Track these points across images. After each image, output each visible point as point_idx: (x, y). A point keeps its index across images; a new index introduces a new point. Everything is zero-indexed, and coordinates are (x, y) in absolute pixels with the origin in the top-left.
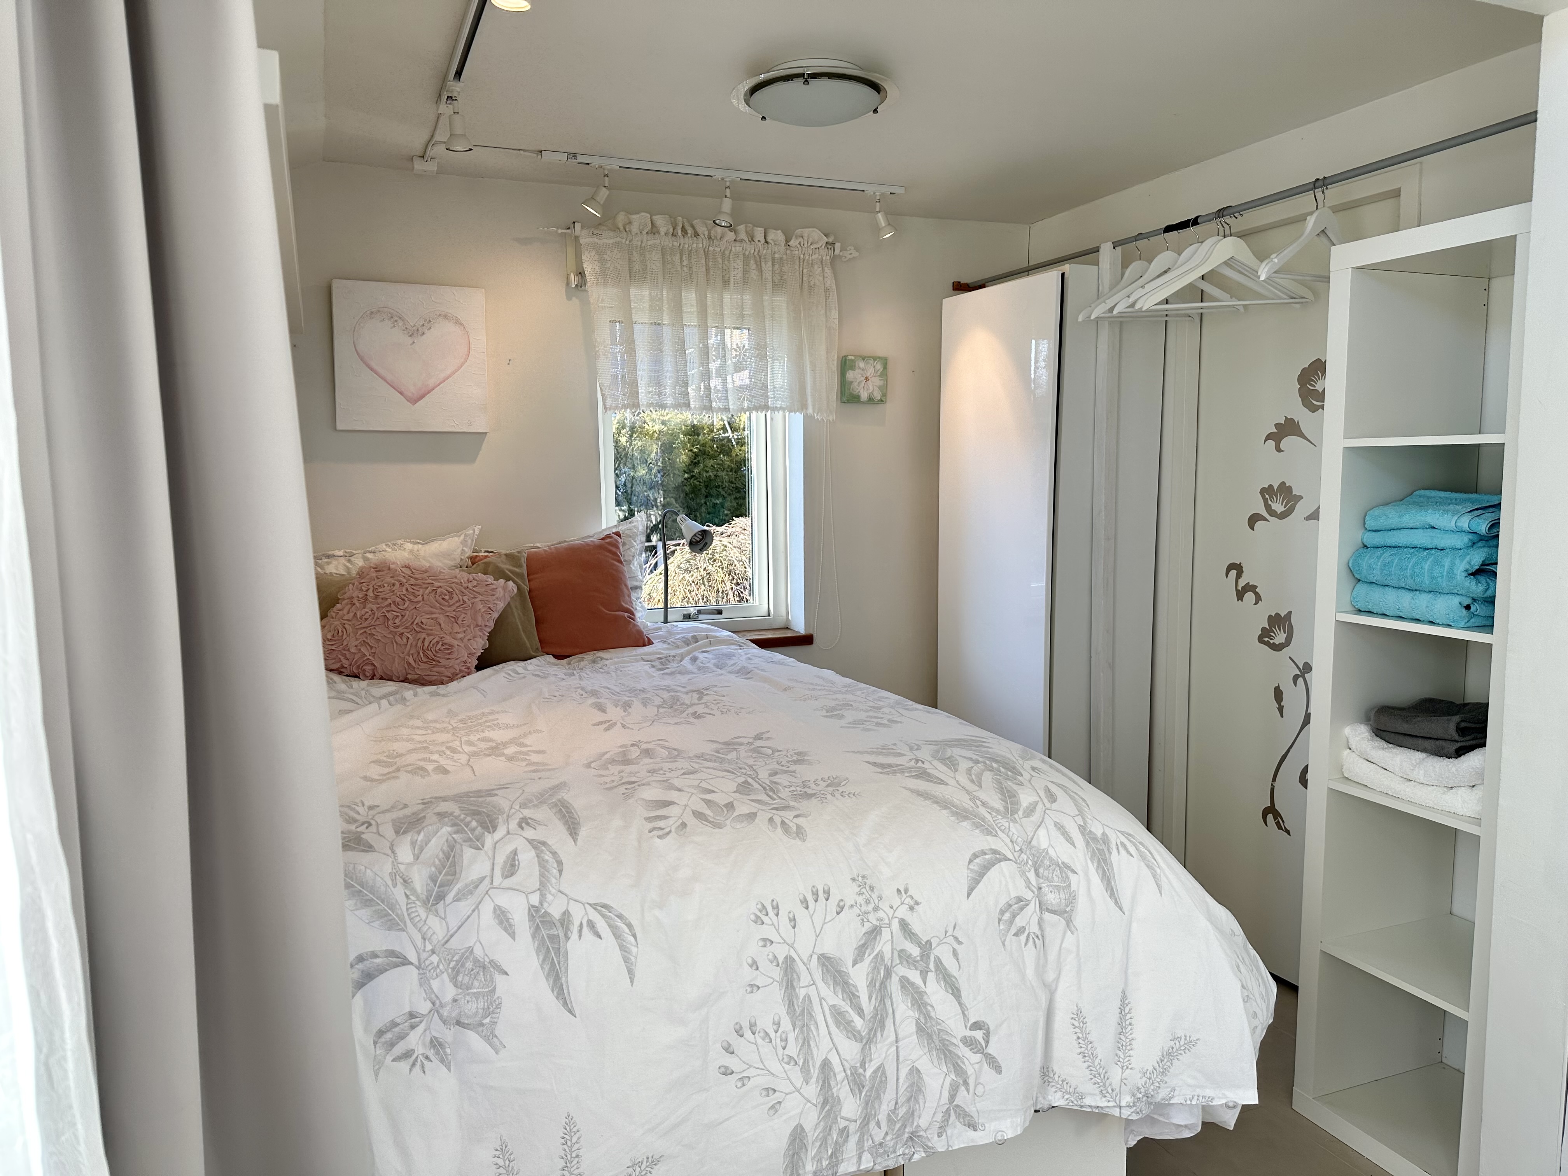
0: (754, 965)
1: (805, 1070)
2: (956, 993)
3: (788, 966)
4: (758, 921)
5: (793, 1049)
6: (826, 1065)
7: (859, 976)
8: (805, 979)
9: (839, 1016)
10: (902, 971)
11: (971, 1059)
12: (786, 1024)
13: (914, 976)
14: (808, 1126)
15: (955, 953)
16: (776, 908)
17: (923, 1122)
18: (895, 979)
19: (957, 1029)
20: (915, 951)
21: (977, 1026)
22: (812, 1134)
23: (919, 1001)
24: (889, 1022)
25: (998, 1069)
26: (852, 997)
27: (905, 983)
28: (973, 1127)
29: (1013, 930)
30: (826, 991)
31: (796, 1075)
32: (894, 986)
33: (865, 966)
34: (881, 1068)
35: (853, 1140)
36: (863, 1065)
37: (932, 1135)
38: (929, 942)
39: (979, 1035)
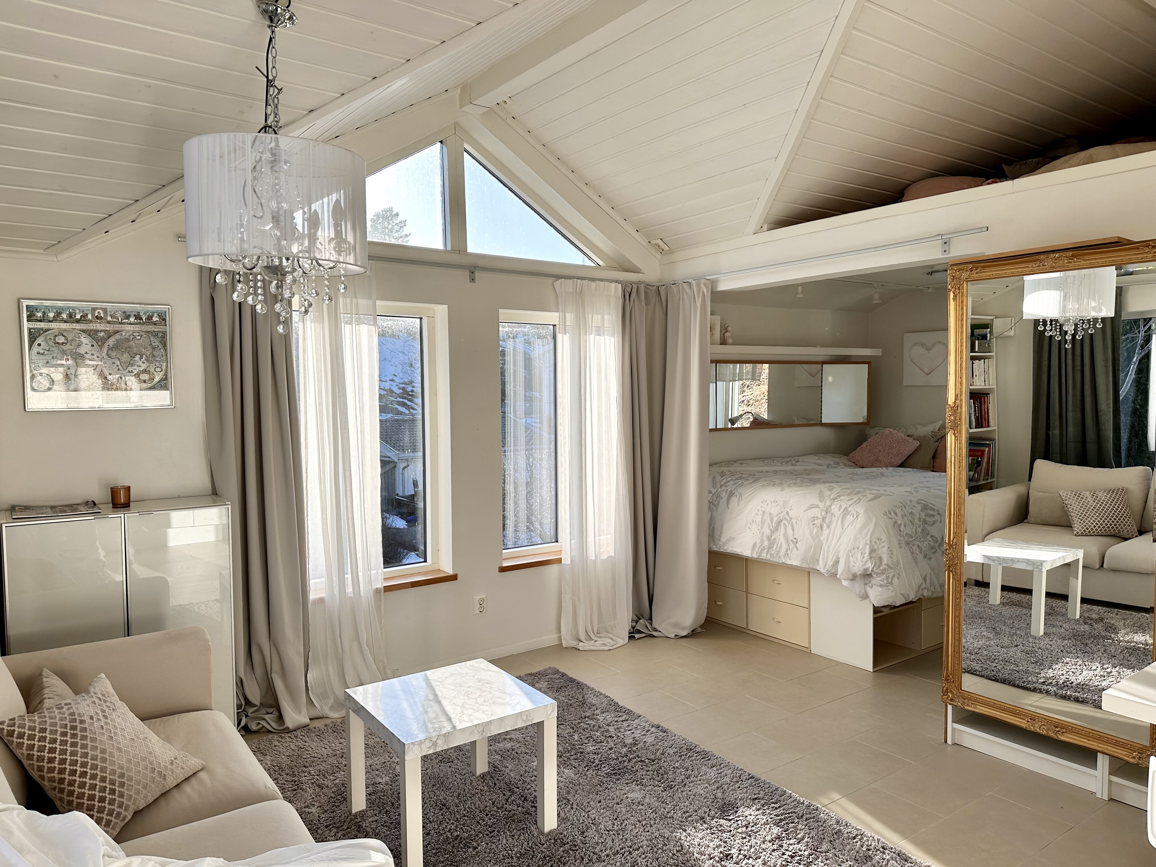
0: (758, 510)
1: (760, 532)
2: (793, 530)
3: (764, 512)
4: (762, 503)
5: (759, 528)
6: (763, 533)
7: (775, 519)
8: (766, 516)
9: (769, 525)
10: (785, 521)
11: (792, 545)
12: (760, 523)
13: (787, 524)
14: (758, 543)
15: (796, 522)
16: (766, 501)
17: (781, 554)
18: (783, 523)
19: (791, 537)
20: (788, 519)
21: (795, 538)
22: (758, 545)
23: (786, 529)
24: (779, 530)
25: (797, 550)
26: (772, 522)
27: (784, 524)
28: (790, 559)
29: (813, 523)
30: (769, 520)
31: (758, 532)
32: (782, 524)
33: (777, 517)
34: (775, 539)
35: (766, 550)
36: (771, 536)
37: (782, 557)
38: (791, 518)
39: (795, 541)
